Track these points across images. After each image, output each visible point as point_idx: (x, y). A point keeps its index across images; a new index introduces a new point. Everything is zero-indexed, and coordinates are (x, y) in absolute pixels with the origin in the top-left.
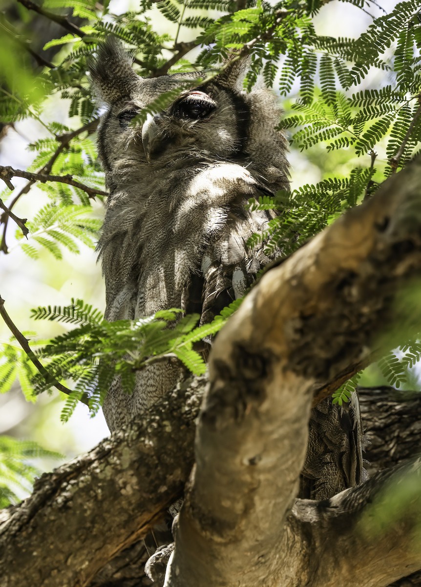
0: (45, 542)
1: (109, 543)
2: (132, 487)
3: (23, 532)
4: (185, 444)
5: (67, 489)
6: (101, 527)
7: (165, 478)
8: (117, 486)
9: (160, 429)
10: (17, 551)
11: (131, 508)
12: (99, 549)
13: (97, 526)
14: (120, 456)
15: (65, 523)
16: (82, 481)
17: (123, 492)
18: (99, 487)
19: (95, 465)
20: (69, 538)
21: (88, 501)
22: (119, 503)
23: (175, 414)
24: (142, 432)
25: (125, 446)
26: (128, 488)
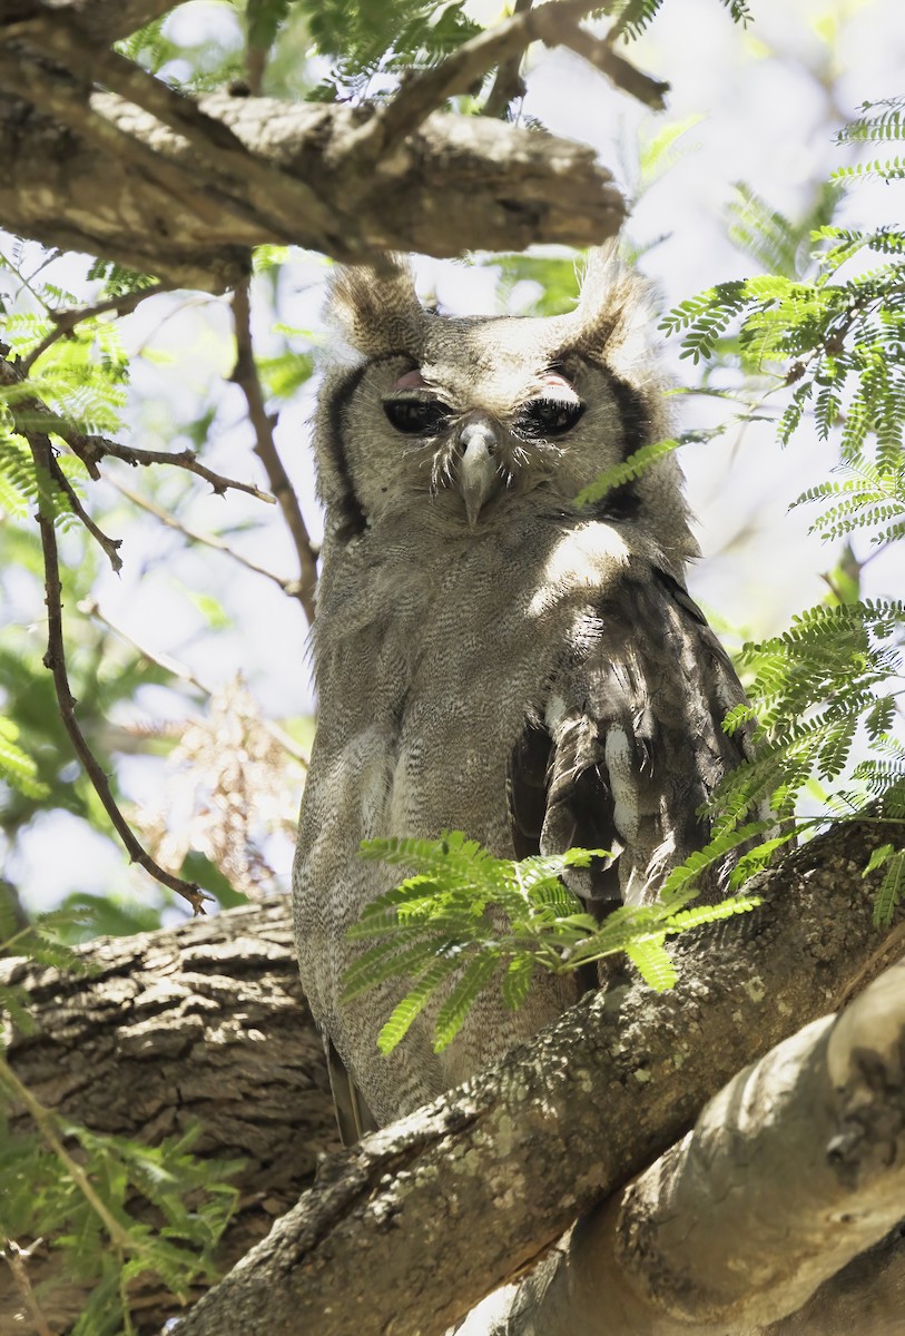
0: (349, 1289)
1: (460, 1298)
2: (514, 1194)
3: (306, 1265)
4: (616, 1117)
5: (392, 1187)
6: (452, 1268)
7: (574, 1180)
8: (487, 1190)
9: (570, 1086)
10: (295, 1302)
11: (507, 1234)
12: (442, 1308)
13: (444, 1264)
14: (494, 1130)
15: (387, 1256)
16: (422, 1176)
17: (498, 1202)
18: (453, 1191)
19: (445, 1144)
20: (393, 1285)
21: (433, 1215)
22: (488, 1224)
23: (600, 1057)
24: (535, 1089)
25: (503, 1113)
26: (508, 1197)
